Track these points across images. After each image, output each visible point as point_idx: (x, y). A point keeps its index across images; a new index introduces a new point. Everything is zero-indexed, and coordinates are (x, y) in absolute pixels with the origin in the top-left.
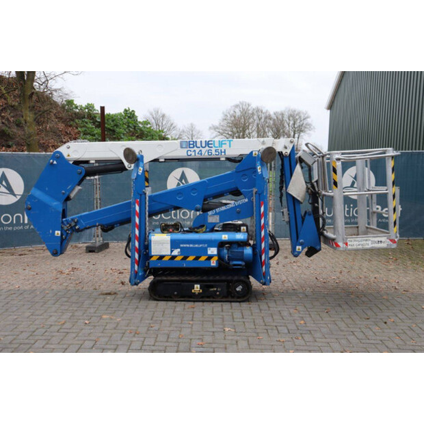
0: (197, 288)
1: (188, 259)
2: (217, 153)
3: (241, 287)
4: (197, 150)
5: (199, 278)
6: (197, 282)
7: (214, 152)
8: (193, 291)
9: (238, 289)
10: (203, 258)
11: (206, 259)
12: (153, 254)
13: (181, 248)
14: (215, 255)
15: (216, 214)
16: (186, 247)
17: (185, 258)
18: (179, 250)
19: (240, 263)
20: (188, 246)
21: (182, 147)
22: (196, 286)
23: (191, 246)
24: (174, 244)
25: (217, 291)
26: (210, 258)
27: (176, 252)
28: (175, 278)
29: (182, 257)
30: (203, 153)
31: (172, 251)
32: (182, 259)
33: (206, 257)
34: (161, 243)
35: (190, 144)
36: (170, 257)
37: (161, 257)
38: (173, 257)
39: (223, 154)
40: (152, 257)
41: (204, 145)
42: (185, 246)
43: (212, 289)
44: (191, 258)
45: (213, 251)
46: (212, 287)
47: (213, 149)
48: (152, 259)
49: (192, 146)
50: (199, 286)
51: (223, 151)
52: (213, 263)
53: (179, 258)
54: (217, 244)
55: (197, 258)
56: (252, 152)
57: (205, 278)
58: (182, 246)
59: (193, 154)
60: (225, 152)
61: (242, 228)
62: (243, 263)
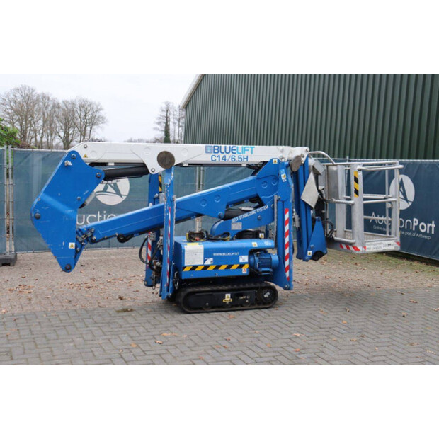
0: (228, 297)
1: (221, 268)
2: (240, 160)
3: (268, 293)
4: (222, 155)
5: (230, 287)
6: (228, 291)
7: (237, 159)
8: (224, 301)
9: (266, 296)
10: (235, 267)
11: (238, 268)
12: (186, 264)
13: (214, 257)
14: (246, 263)
15: (239, 221)
16: (219, 256)
17: (217, 267)
18: (212, 259)
19: (268, 269)
20: (221, 254)
21: (207, 152)
22: (227, 295)
23: (224, 254)
24: (208, 253)
25: (246, 299)
26: (241, 266)
27: (209, 262)
28: (207, 289)
29: (215, 266)
30: (227, 159)
31: (205, 261)
32: (215, 268)
33: (238, 265)
34: (195, 252)
35: (215, 149)
36: (203, 267)
37: (194, 268)
38: (206, 267)
39: (245, 160)
40: (184, 268)
41: (228, 151)
42: (218, 254)
43: (242, 298)
44: (223, 267)
45: (244, 259)
46: (242, 295)
47: (237, 155)
48: (185, 270)
49: (216, 151)
50: (229, 295)
51: (245, 157)
52: (245, 271)
53: (211, 268)
54: (248, 252)
55: (229, 267)
56: (272, 160)
57: (235, 287)
58: (214, 254)
59: (217, 159)
60: (247, 158)
61: (260, 234)
62: (271, 270)
